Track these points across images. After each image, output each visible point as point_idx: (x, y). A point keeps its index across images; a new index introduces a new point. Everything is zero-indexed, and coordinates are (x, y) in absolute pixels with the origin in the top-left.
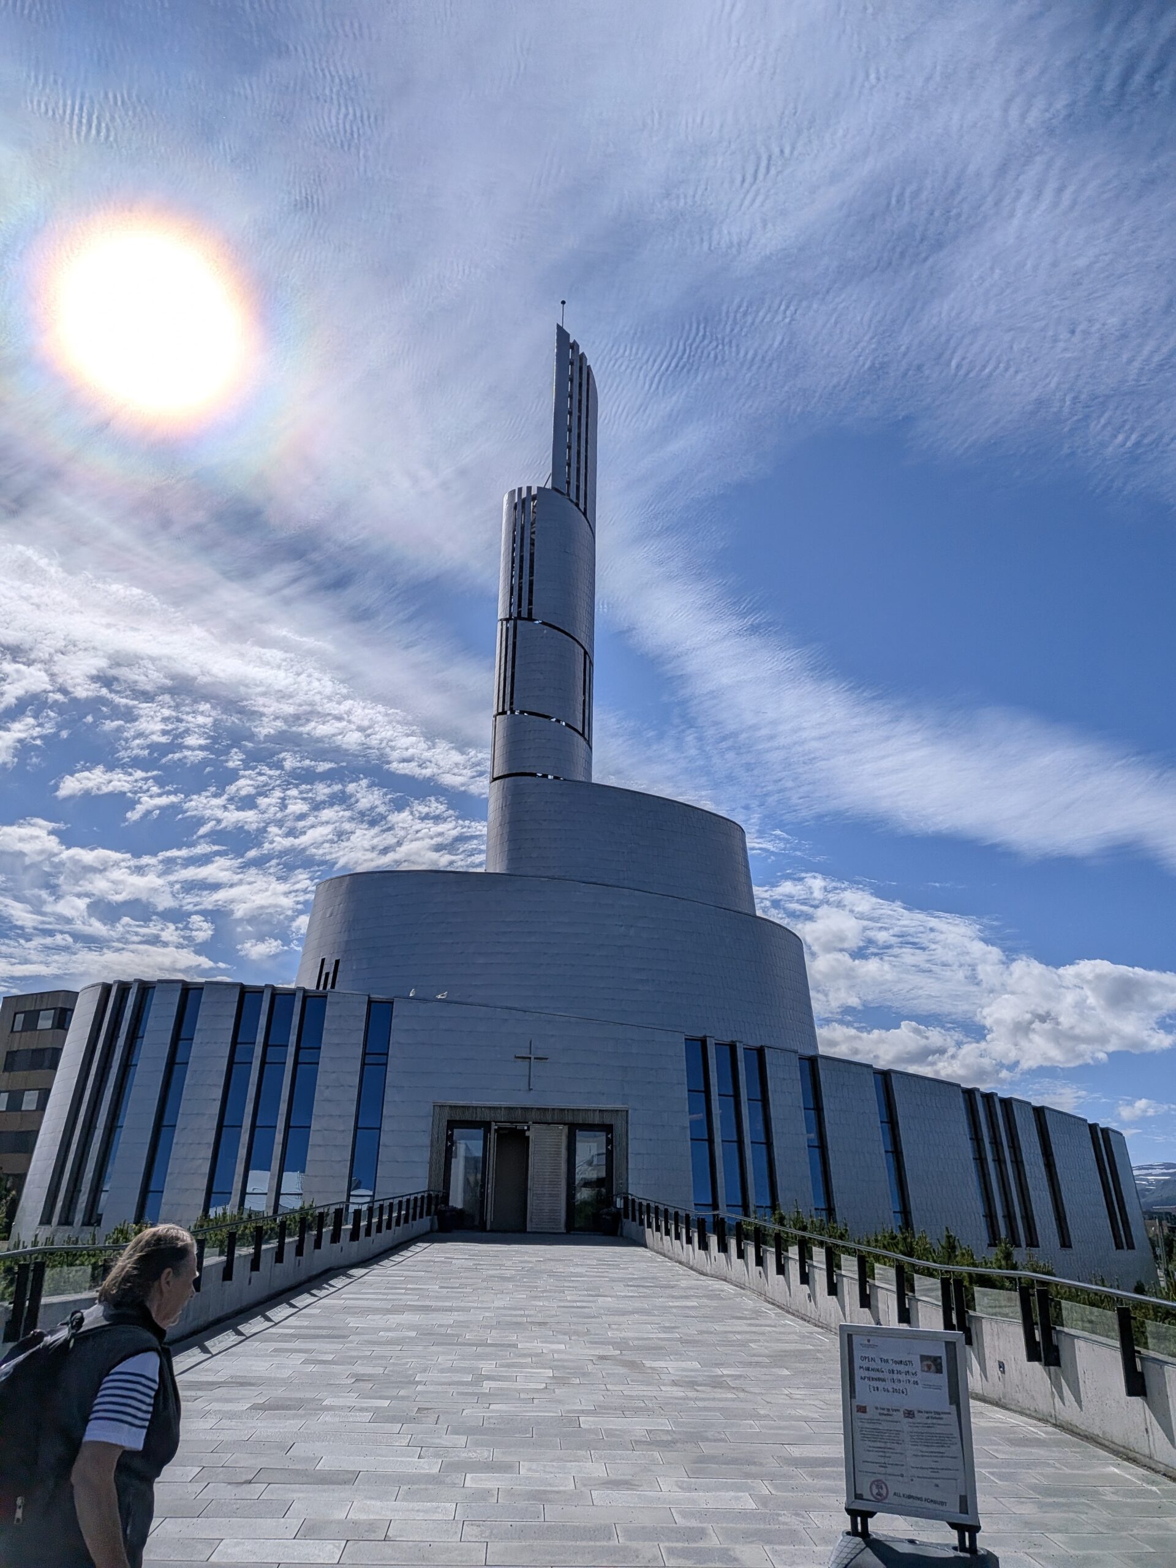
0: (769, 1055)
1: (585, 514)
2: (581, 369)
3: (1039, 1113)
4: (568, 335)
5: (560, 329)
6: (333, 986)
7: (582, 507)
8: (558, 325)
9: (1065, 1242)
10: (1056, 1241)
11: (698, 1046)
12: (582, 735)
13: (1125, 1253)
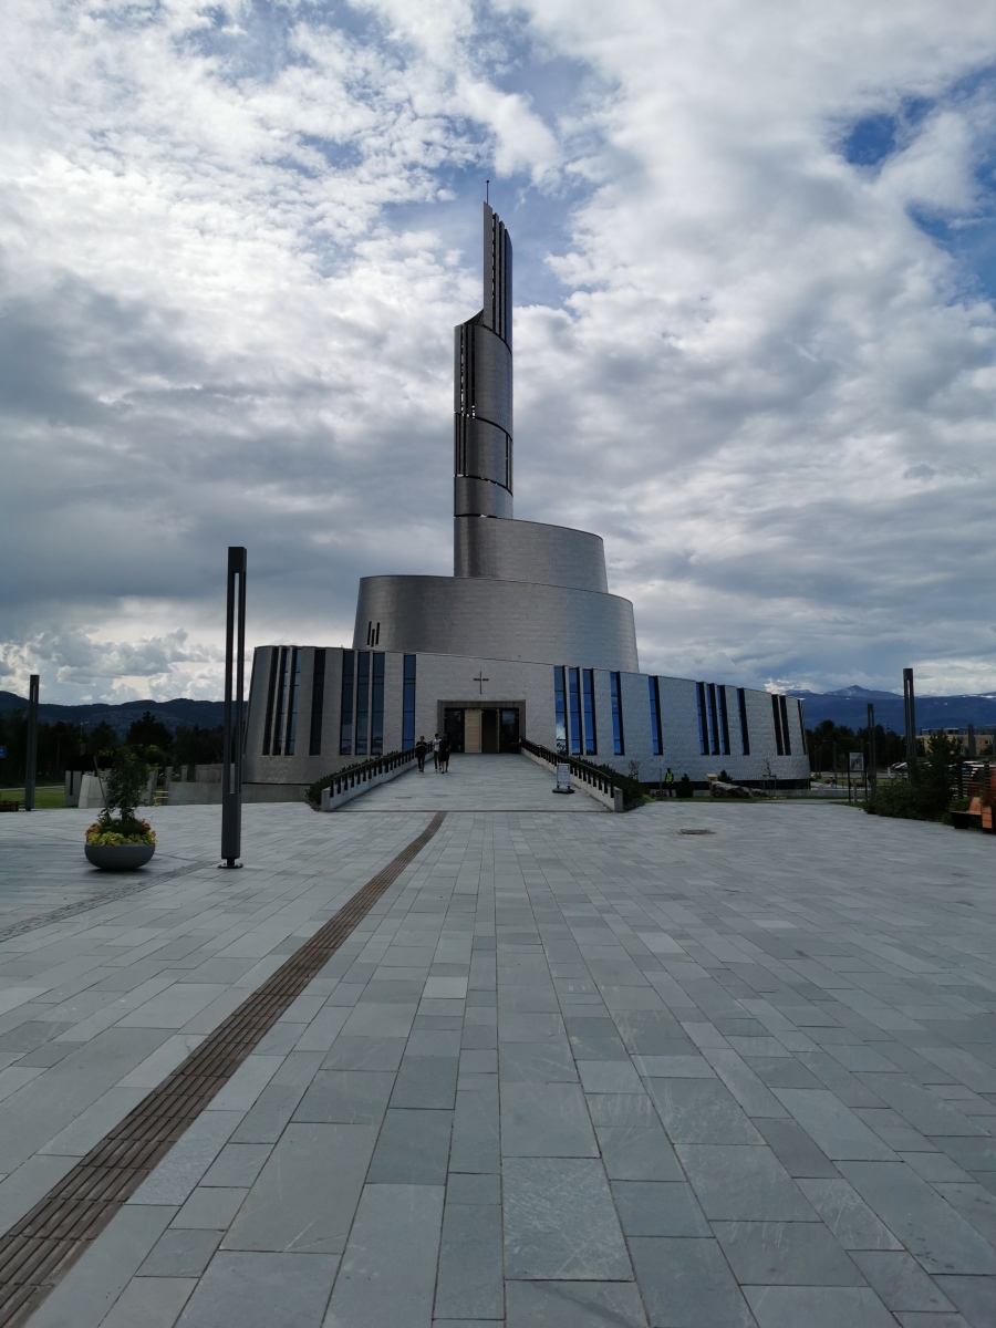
0: (595, 672)
1: (505, 341)
2: (500, 234)
3: (741, 692)
4: (491, 210)
5: (486, 205)
7: (503, 336)
8: (485, 203)
9: (746, 751)
10: (741, 751)
11: (560, 671)
12: (506, 488)
13: (785, 757)
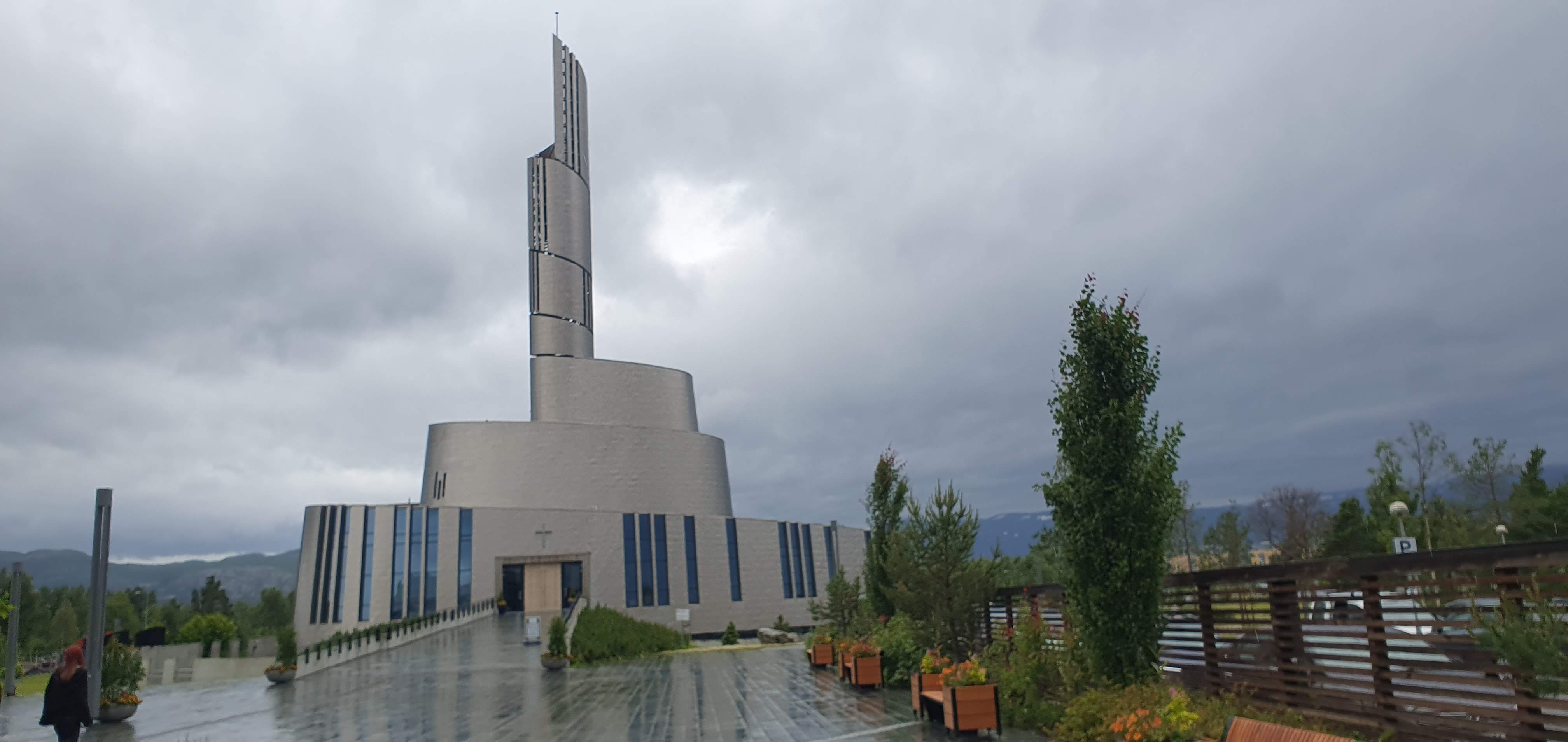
0: (666, 518)
1: (579, 174)
2: (571, 65)
3: (828, 530)
4: (560, 42)
5: (555, 38)
6: (443, 495)
7: (577, 169)
8: (554, 36)
12: (584, 325)
